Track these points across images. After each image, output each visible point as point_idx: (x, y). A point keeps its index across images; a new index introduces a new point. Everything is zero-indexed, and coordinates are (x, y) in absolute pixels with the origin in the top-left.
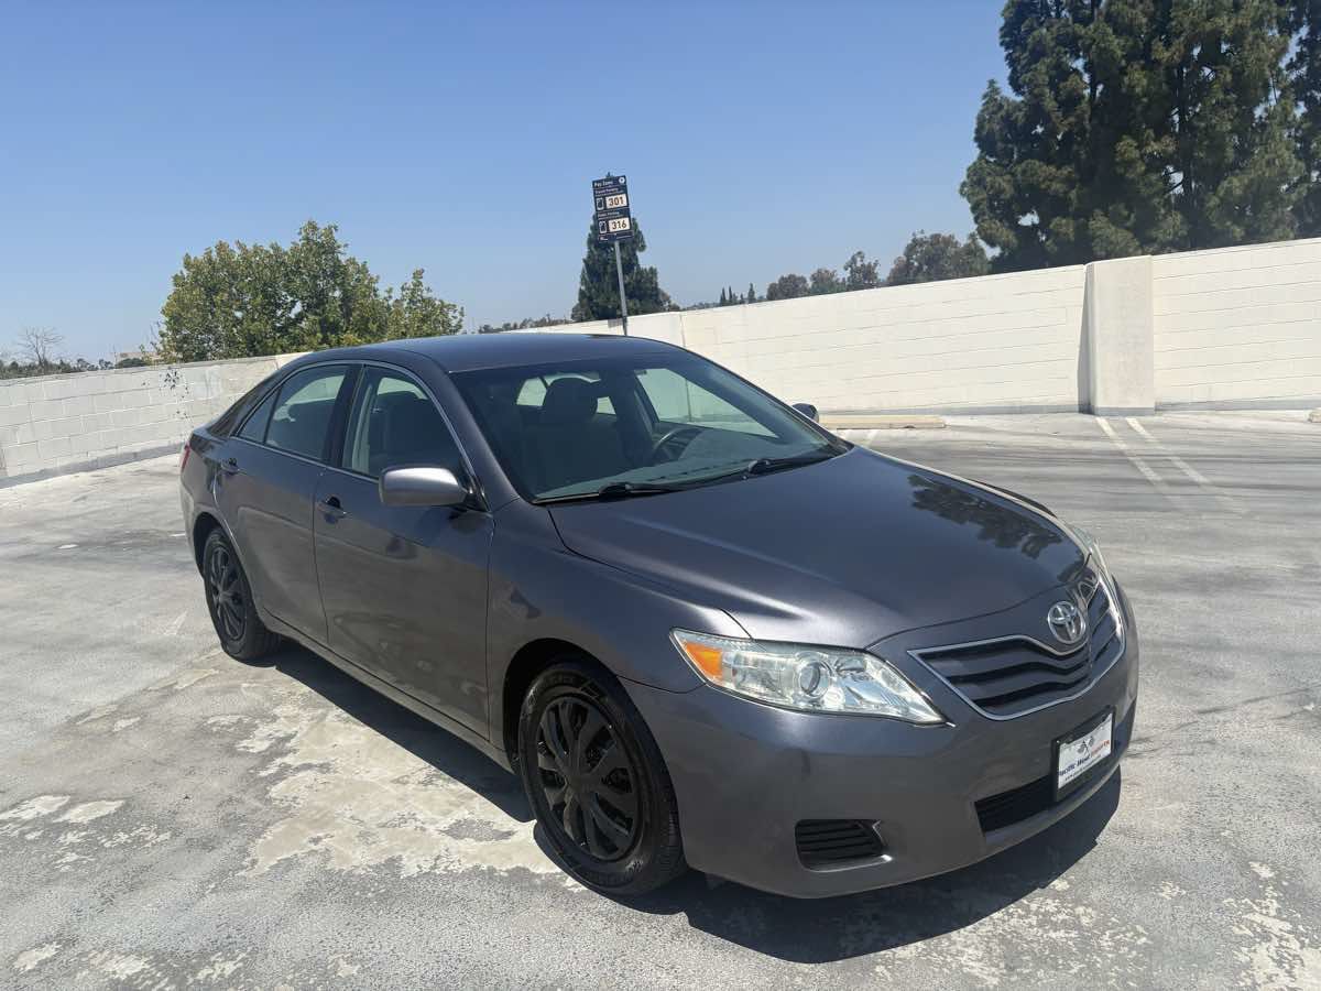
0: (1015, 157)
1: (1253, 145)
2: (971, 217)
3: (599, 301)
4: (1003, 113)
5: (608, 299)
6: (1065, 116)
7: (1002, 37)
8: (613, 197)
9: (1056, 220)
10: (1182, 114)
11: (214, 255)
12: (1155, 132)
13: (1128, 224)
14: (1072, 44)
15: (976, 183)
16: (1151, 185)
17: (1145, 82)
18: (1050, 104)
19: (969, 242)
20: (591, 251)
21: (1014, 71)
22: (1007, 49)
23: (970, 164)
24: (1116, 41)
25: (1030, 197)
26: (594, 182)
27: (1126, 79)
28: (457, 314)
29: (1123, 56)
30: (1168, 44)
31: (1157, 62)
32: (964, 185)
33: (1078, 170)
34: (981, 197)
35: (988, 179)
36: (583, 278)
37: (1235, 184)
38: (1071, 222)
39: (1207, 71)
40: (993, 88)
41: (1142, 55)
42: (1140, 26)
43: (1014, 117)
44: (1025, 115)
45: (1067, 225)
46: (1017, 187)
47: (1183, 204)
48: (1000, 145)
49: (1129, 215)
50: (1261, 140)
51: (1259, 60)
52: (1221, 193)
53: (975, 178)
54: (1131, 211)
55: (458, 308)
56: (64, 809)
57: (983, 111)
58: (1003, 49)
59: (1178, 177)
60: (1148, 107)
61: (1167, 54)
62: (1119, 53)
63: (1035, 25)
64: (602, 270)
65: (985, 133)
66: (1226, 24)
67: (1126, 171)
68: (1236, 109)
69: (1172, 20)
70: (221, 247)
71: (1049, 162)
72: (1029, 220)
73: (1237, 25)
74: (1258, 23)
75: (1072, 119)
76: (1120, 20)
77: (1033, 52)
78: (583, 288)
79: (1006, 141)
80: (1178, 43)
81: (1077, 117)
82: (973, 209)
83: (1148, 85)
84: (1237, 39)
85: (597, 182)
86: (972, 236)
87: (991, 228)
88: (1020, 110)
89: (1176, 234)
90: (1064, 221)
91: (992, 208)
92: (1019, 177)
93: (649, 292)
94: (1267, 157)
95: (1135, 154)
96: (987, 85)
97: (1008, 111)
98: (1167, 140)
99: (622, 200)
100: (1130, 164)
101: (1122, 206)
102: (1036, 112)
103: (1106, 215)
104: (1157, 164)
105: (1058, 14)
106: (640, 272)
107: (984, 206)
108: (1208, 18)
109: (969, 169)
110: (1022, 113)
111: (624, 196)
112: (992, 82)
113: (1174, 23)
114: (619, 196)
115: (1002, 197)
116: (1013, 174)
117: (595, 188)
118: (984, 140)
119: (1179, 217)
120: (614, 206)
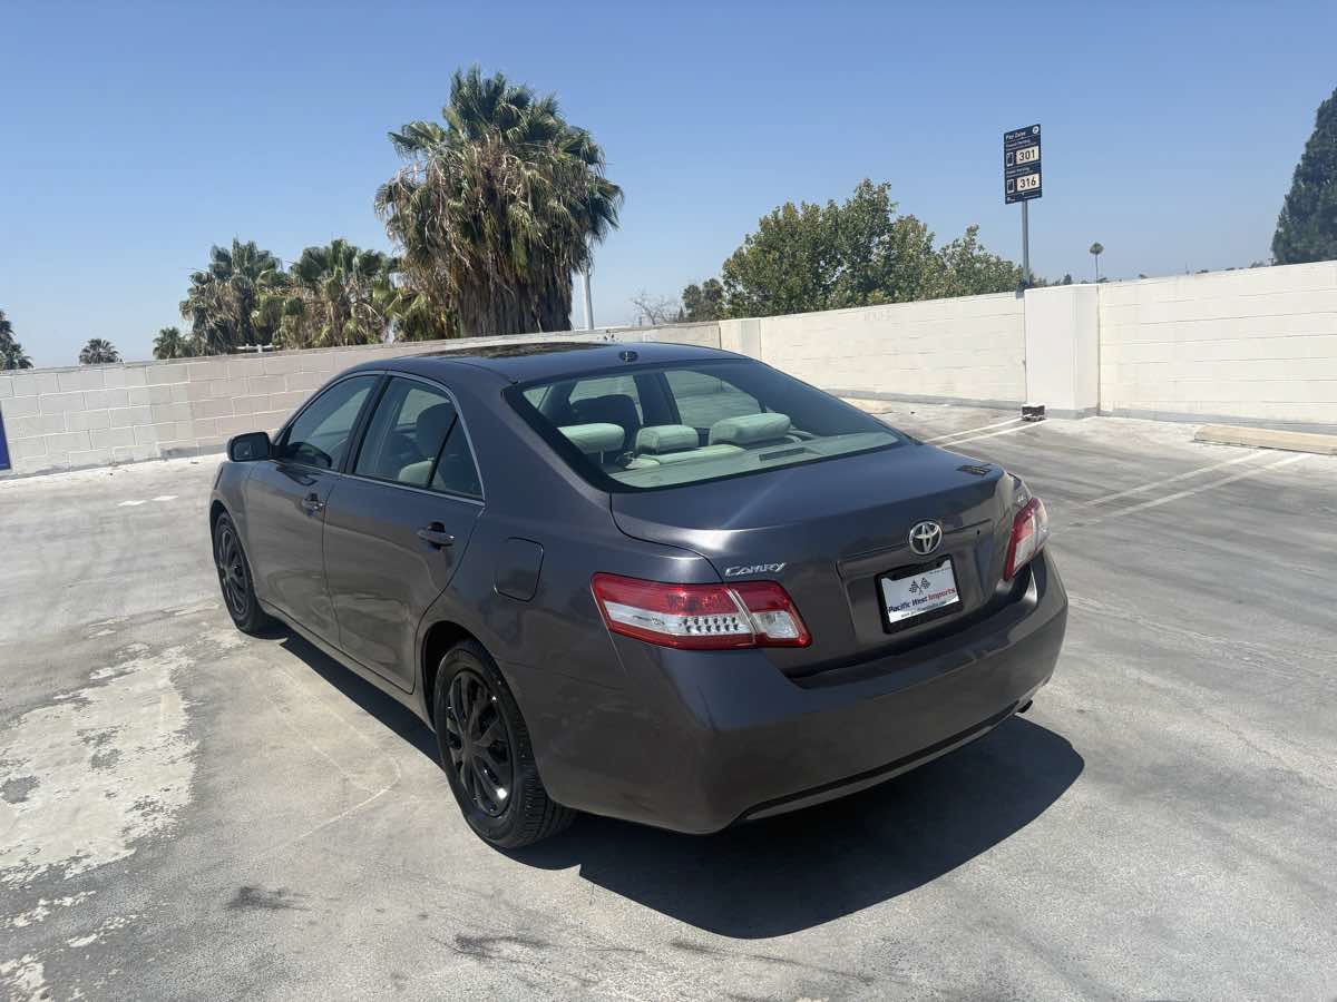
5: (1311, 242)
8: (1025, 151)
11: (781, 214)
20: (1297, 186)
26: (1005, 135)
36: (1282, 219)
70: (788, 208)
78: (1281, 230)
85: (1011, 133)
99: (1034, 154)
111: (1037, 149)
114: (1030, 149)
117: (1007, 142)
120: (1025, 161)
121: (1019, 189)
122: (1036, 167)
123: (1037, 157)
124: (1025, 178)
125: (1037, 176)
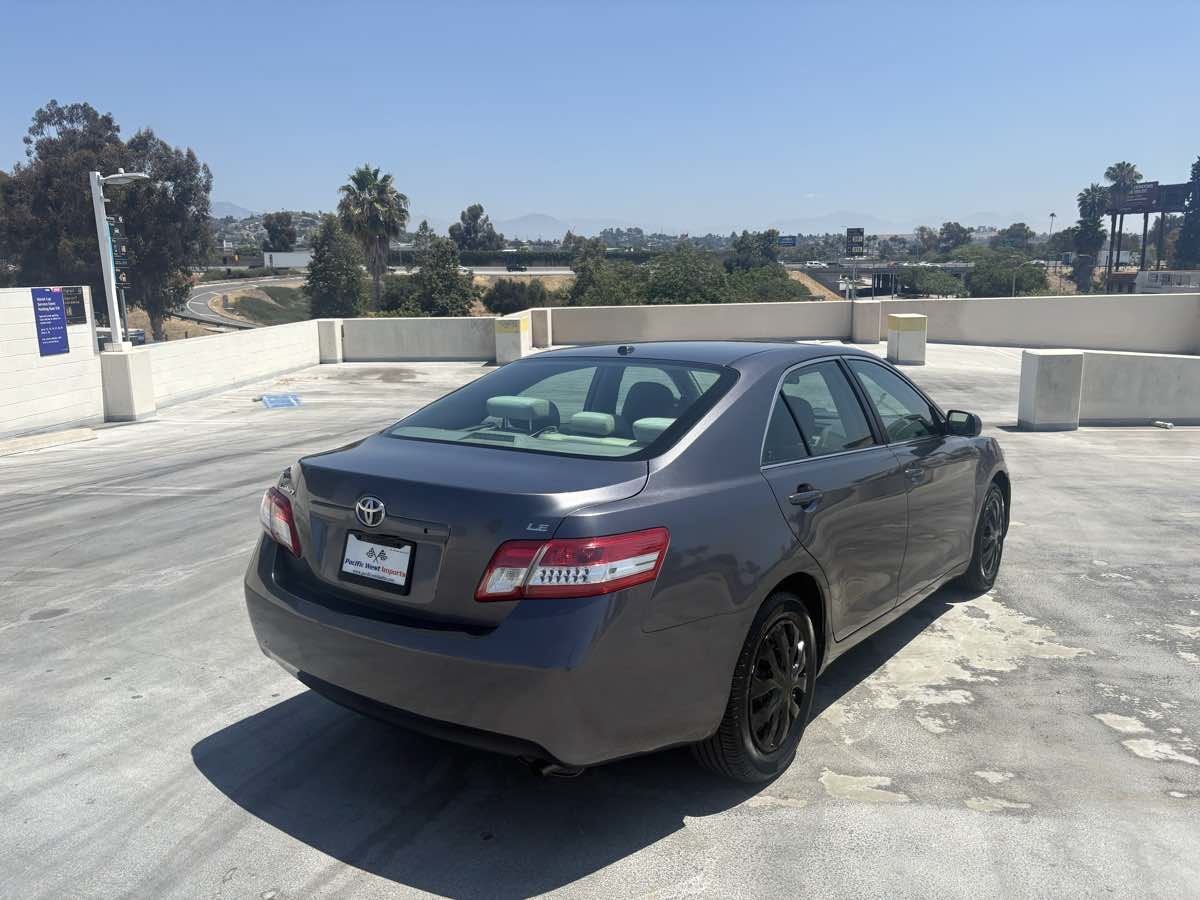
56: (1137, 736)
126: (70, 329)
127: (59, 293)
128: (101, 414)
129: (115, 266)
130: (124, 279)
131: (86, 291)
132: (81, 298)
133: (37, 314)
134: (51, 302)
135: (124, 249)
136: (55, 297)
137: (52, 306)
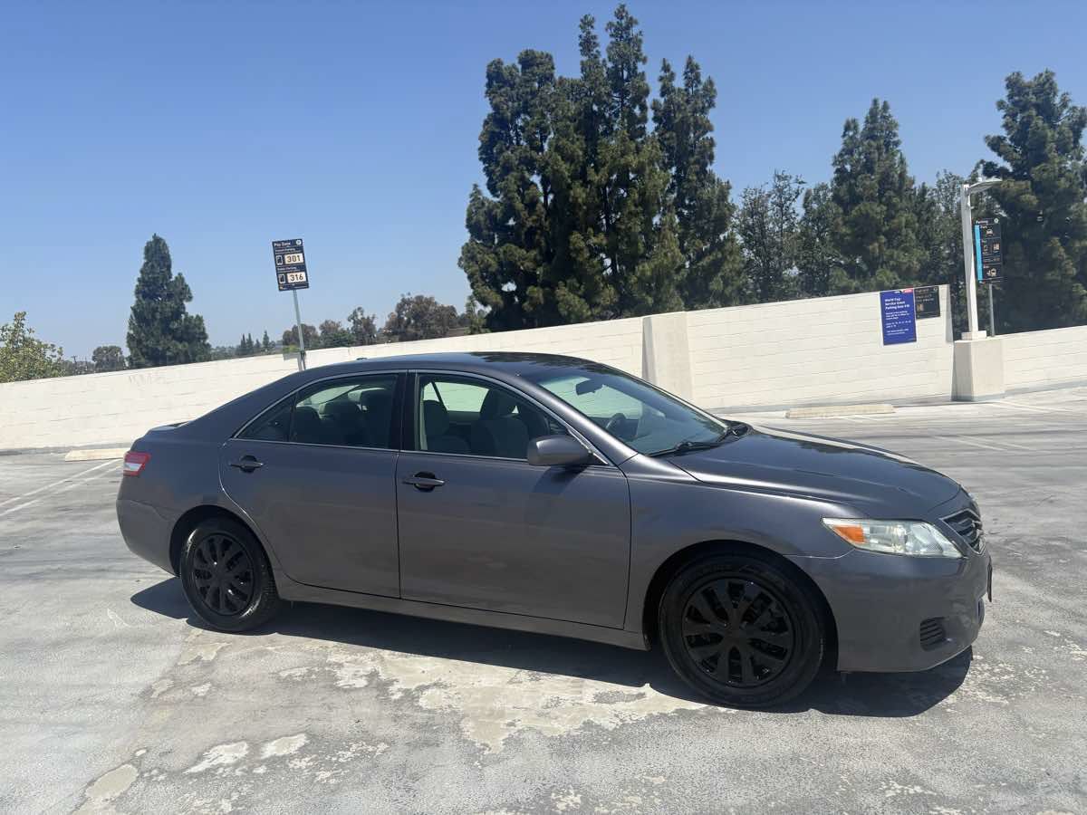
0: (496, 241)
1: (654, 242)
2: (468, 283)
3: (150, 343)
4: (485, 209)
5: (158, 342)
6: (530, 215)
7: (481, 154)
8: (291, 256)
9: (530, 288)
10: (607, 218)
12: (594, 230)
13: (580, 293)
14: (530, 165)
15: (469, 257)
16: (593, 266)
17: (584, 195)
18: (519, 205)
19: (469, 302)
20: (139, 301)
21: (491, 180)
22: (484, 163)
23: (463, 244)
24: (564, 166)
25: (510, 270)
26: (273, 243)
27: (572, 192)
28: (56, 353)
29: (569, 177)
30: (597, 171)
31: (590, 182)
32: (461, 259)
33: (541, 253)
34: (474, 269)
35: (479, 256)
36: (131, 323)
37: (646, 268)
38: (541, 290)
39: (622, 191)
40: (477, 191)
41: (581, 176)
42: (578, 156)
43: (494, 213)
44: (501, 211)
45: (538, 291)
46: (500, 264)
47: (614, 279)
48: (485, 232)
49: (579, 288)
50: (659, 239)
51: (655, 186)
52: (638, 274)
53: (469, 255)
54: (581, 284)
55: (57, 348)
57: (470, 206)
58: (481, 163)
59: (608, 262)
60: (586, 213)
61: (597, 178)
62: (567, 173)
63: (504, 148)
64: (150, 317)
65: (473, 222)
66: (633, 160)
67: (577, 256)
68: (643, 218)
69: (598, 154)
71: (521, 247)
72: (510, 287)
73: (639, 162)
74: (651, 162)
75: (535, 217)
76: (565, 152)
77: (503, 167)
78: (132, 332)
79: (489, 229)
80: (604, 171)
81: (538, 216)
82: (470, 277)
83: (587, 197)
84: (640, 171)
85: (279, 242)
86: (470, 298)
87: (484, 293)
88: (498, 208)
89: (611, 299)
90: (535, 289)
91: (483, 278)
92: (502, 256)
93: (197, 336)
94: (664, 251)
95: (582, 244)
96: (472, 187)
97: (488, 207)
98: (602, 236)
99: (299, 259)
100: (579, 251)
101: (575, 280)
102: (510, 210)
103: (565, 286)
104: (594, 251)
105: (518, 143)
106: (188, 319)
107: (477, 276)
108: (622, 155)
109: (463, 248)
110: (499, 211)
111: (301, 255)
112: (476, 186)
113: (600, 157)
114: (296, 255)
115: (490, 269)
116: (496, 254)
117: (275, 248)
118: (473, 227)
119: (612, 289)
120: (292, 262)
121: (290, 281)
122: (302, 267)
123: (302, 261)
124: (294, 274)
125: (303, 274)
126: (918, 323)
127: (911, 294)
128: (949, 393)
129: (983, 263)
130: (994, 274)
131: (944, 290)
132: (936, 296)
133: (884, 311)
134: (901, 301)
135: (997, 247)
136: (906, 297)
137: (901, 304)
